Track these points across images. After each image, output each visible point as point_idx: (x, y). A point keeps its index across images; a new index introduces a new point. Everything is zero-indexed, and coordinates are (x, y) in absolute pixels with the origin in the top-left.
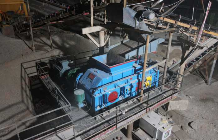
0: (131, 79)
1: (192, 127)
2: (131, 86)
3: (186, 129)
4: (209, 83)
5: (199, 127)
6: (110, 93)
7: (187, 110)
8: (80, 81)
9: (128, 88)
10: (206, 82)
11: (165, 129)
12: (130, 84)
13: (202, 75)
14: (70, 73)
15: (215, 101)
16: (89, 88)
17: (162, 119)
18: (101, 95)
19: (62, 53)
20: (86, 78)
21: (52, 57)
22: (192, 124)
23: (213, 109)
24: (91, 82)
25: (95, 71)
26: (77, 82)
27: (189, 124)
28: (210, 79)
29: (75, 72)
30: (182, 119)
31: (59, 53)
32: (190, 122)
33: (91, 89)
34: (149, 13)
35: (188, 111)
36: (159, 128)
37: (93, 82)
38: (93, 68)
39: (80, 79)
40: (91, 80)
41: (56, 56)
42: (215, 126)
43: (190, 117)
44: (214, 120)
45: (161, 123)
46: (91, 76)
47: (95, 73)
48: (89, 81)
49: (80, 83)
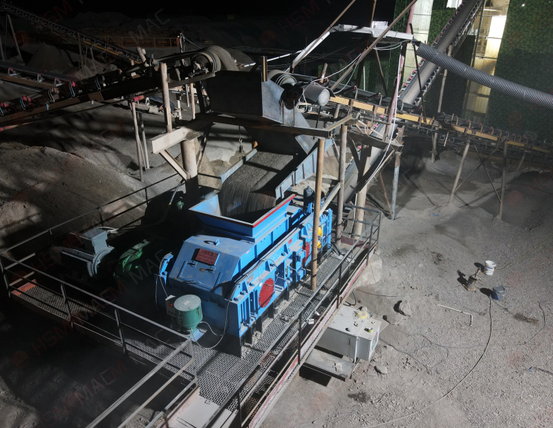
0: (290, 241)
1: (403, 313)
2: (295, 257)
3: (394, 321)
4: (393, 216)
5: (414, 308)
6: (261, 285)
7: (381, 280)
8: (173, 275)
9: (288, 262)
10: (387, 214)
11: (372, 331)
12: (290, 253)
13: (376, 202)
14: (126, 261)
15: (418, 248)
16: (212, 287)
17: (356, 314)
18: (247, 295)
19: (33, 211)
20: (191, 264)
21: (7, 226)
22: (401, 307)
23: (420, 265)
24: (209, 270)
25: (206, 242)
26: (163, 279)
27: (397, 308)
28: (393, 207)
29: (139, 255)
30: (380, 302)
31: (27, 212)
32: (396, 302)
33: (215, 288)
34: (320, 91)
35: (384, 282)
37: (214, 269)
38: (195, 234)
39: (169, 269)
40: (208, 267)
41: (19, 222)
42: (437, 297)
43: (392, 294)
44: (432, 288)
45: (358, 321)
46: (204, 258)
47: (210, 246)
48: (201, 270)
49: (173, 280)
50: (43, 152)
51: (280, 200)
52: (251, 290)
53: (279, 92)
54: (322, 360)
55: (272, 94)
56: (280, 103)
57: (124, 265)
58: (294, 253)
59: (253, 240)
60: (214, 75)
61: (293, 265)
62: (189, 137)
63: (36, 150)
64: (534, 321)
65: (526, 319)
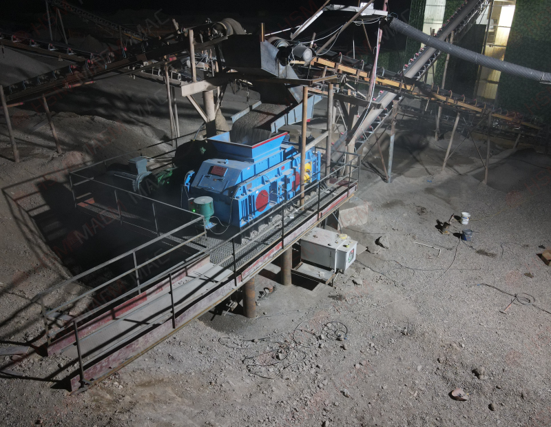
0: (283, 168)
1: (382, 246)
2: (286, 180)
3: (374, 250)
4: (389, 180)
5: (392, 243)
6: (257, 192)
7: (368, 222)
8: (194, 185)
9: (280, 183)
10: (384, 179)
11: (348, 247)
12: (282, 176)
13: (375, 169)
14: (161, 178)
15: (405, 203)
16: (221, 191)
17: (338, 235)
18: (246, 197)
19: (88, 158)
20: (207, 177)
21: (68, 168)
22: (381, 241)
23: (404, 215)
24: (220, 180)
25: (219, 162)
26: (187, 187)
27: (377, 242)
28: (389, 173)
29: (170, 174)
30: (365, 237)
31: (83, 159)
32: (377, 238)
33: (224, 191)
34: (303, 50)
35: (370, 224)
36: (339, 247)
37: (224, 178)
38: (211, 158)
39: (191, 181)
40: (219, 178)
41: (78, 165)
42: (414, 237)
43: (375, 232)
44: (411, 230)
45: (339, 240)
46: (216, 172)
47: (222, 164)
48: (214, 180)
49: (194, 188)
50: (93, 119)
51: (275, 134)
52: (249, 193)
53: (275, 52)
54: (309, 270)
55: (269, 53)
56: (276, 60)
57: (159, 181)
58: (285, 176)
59: (253, 161)
60: (227, 38)
61: (285, 186)
62: (209, 89)
63: (87, 118)
64: (493, 255)
65: (486, 254)
